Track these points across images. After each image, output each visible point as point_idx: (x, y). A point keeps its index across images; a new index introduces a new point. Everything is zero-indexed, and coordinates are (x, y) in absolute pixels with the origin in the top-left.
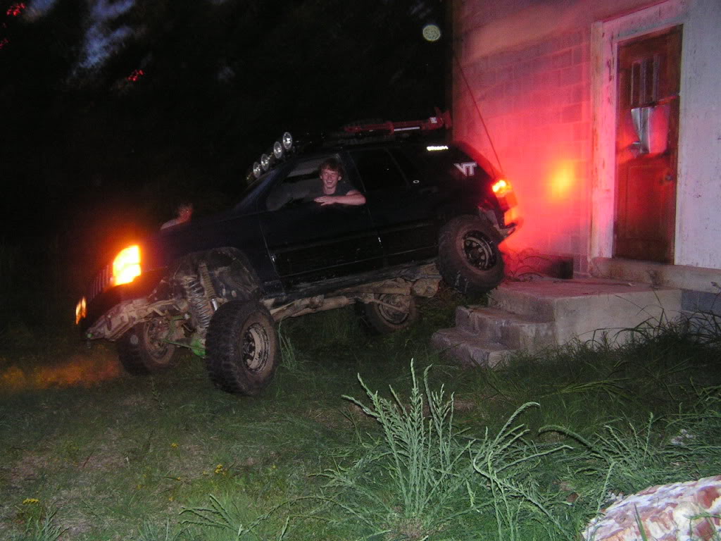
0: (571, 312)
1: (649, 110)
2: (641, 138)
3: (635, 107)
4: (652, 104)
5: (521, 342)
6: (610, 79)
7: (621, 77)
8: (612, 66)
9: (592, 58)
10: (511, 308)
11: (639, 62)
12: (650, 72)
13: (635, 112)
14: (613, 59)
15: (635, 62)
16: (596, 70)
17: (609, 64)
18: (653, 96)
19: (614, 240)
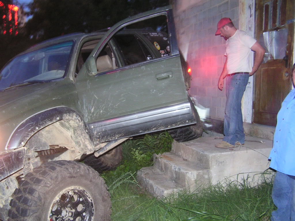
0: (221, 163)
1: (274, 33)
2: (269, 50)
3: (265, 31)
4: (276, 29)
5: (186, 183)
6: (251, 16)
7: (257, 14)
8: (252, 8)
9: (240, 4)
10: (185, 157)
11: (269, 3)
12: (275, 9)
13: (266, 35)
14: (253, 3)
15: (266, 4)
16: (243, 11)
17: (250, 7)
18: (277, 24)
19: (253, 113)
